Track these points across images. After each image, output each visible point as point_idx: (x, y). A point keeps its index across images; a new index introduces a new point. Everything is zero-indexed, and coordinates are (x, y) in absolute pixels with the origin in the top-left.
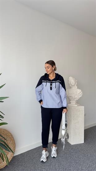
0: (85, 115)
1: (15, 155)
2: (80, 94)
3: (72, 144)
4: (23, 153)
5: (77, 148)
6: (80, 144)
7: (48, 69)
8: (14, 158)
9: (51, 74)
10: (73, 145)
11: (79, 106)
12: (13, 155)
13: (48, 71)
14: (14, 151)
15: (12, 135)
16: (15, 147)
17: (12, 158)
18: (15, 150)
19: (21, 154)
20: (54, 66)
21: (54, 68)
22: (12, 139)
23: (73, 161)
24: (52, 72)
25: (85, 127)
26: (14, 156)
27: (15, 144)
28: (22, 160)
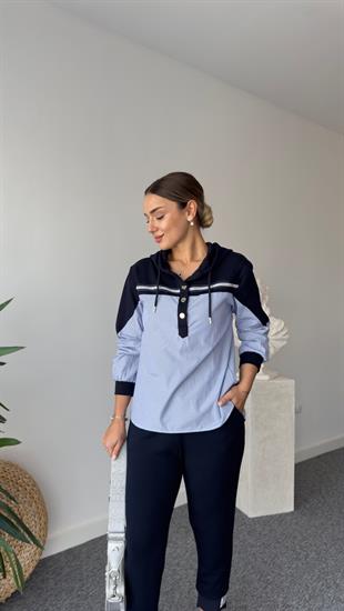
0: (296, 412)
1: (46, 554)
2: (280, 336)
3: (250, 516)
4: (76, 548)
5: (271, 530)
6: (280, 515)
7: (157, 223)
8: (43, 565)
9: (180, 246)
10: (253, 519)
11: (275, 378)
12: (41, 554)
13: (160, 233)
14: (44, 542)
15: (35, 485)
16: (45, 528)
17: (35, 563)
18: (45, 536)
19: (69, 552)
20: (193, 205)
21: (193, 211)
22: (36, 496)
23: (254, 576)
24: (182, 239)
25: (296, 455)
26: (43, 557)
27: (46, 515)
28: (71, 571)
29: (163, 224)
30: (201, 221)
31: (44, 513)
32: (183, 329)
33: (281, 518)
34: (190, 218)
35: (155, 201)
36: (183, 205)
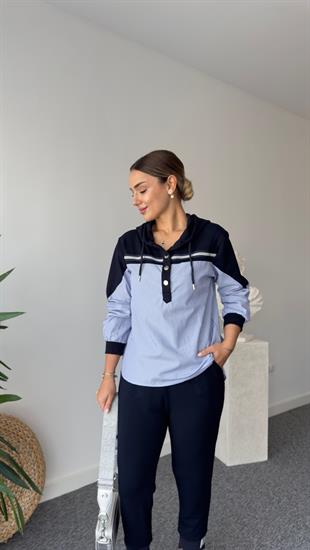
0: (271, 371)
1: (44, 499)
2: (255, 302)
3: (228, 465)
4: (71, 493)
5: (247, 477)
6: (256, 464)
7: (140, 196)
8: (41, 509)
10: (231, 467)
11: (251, 340)
12: (39, 499)
14: (42, 488)
15: (34, 437)
16: (43, 475)
17: (34, 507)
18: (43, 482)
19: (65, 497)
20: (173, 179)
21: (174, 186)
22: (35, 447)
23: (231, 518)
24: (163, 210)
25: (270, 410)
26: (41, 502)
27: (44, 463)
28: (66, 514)
29: (146, 197)
30: (181, 194)
31: (42, 463)
32: (167, 295)
33: (256, 467)
34: (170, 192)
35: (139, 176)
36: (164, 180)
